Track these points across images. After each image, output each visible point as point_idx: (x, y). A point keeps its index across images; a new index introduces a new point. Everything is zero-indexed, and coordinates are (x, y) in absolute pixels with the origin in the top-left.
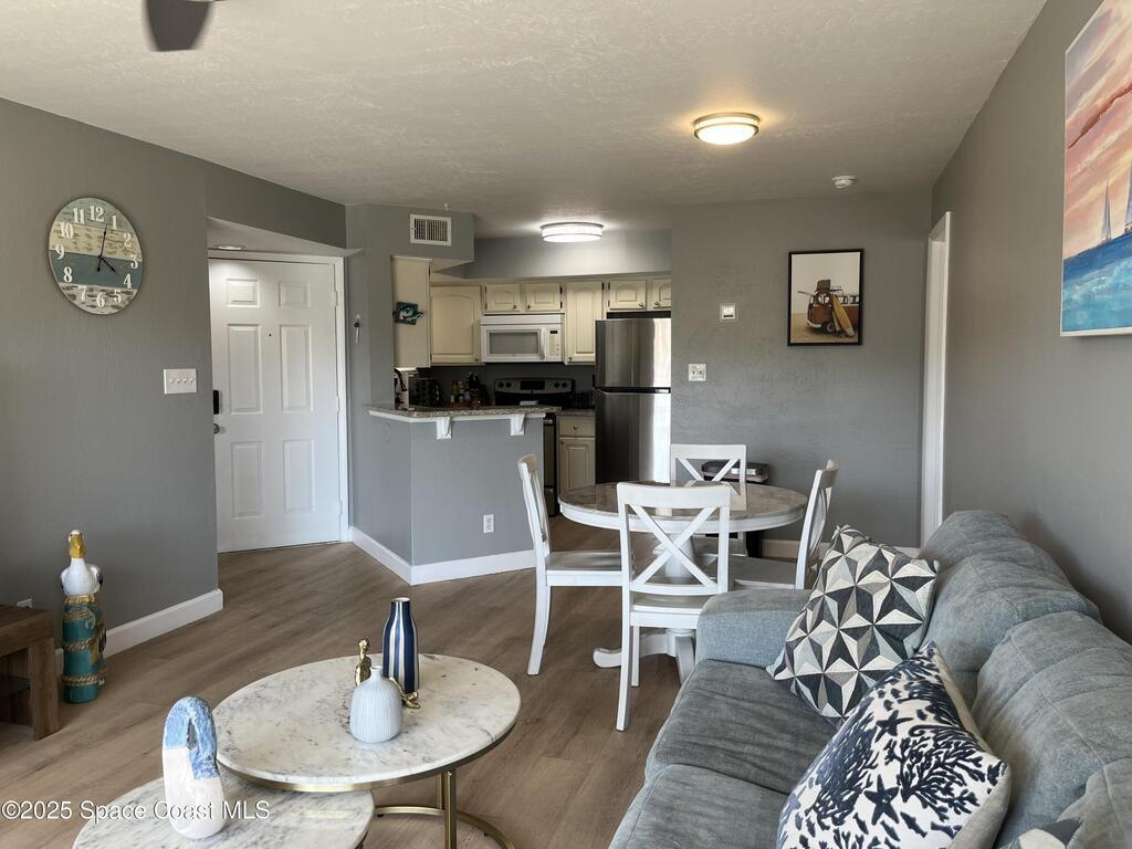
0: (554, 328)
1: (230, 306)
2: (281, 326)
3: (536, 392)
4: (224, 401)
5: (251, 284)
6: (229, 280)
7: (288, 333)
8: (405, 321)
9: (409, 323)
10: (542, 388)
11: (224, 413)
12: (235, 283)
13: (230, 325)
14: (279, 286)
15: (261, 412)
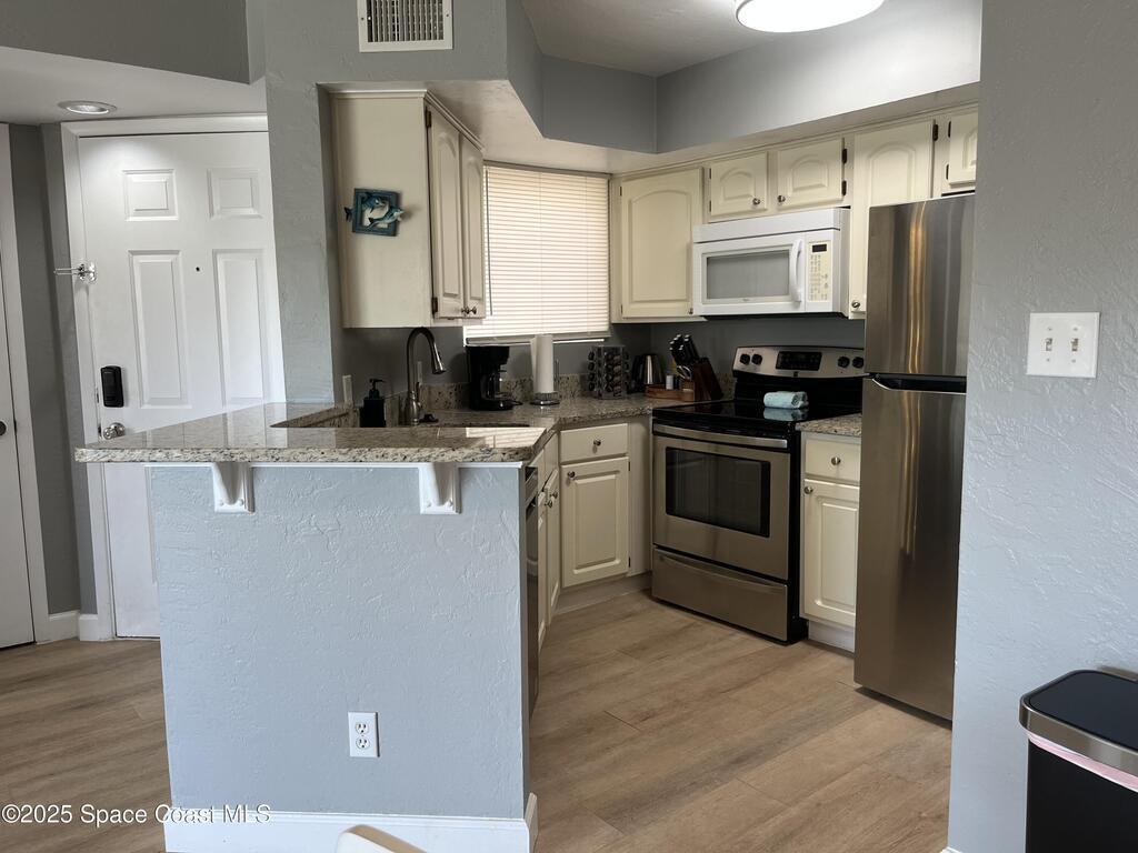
0: (819, 238)
1: (131, 219)
2: (215, 253)
3: (803, 374)
4: (130, 385)
5: (163, 178)
6: (128, 172)
7: (226, 263)
8: (373, 229)
9: (383, 232)
10: (816, 367)
11: (130, 403)
12: (135, 178)
13: (134, 253)
14: (208, 179)
15: (190, 407)
